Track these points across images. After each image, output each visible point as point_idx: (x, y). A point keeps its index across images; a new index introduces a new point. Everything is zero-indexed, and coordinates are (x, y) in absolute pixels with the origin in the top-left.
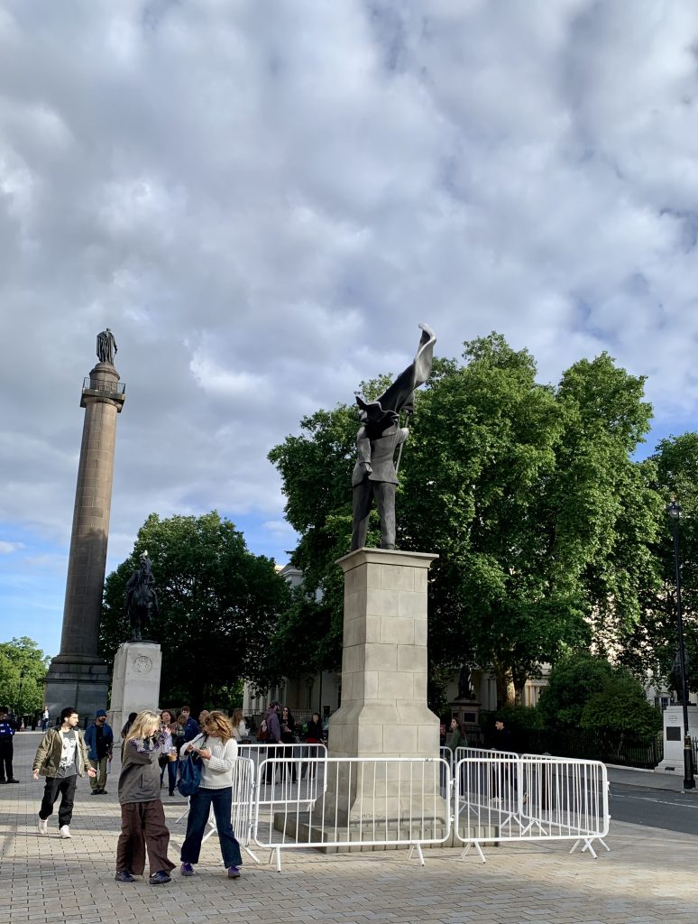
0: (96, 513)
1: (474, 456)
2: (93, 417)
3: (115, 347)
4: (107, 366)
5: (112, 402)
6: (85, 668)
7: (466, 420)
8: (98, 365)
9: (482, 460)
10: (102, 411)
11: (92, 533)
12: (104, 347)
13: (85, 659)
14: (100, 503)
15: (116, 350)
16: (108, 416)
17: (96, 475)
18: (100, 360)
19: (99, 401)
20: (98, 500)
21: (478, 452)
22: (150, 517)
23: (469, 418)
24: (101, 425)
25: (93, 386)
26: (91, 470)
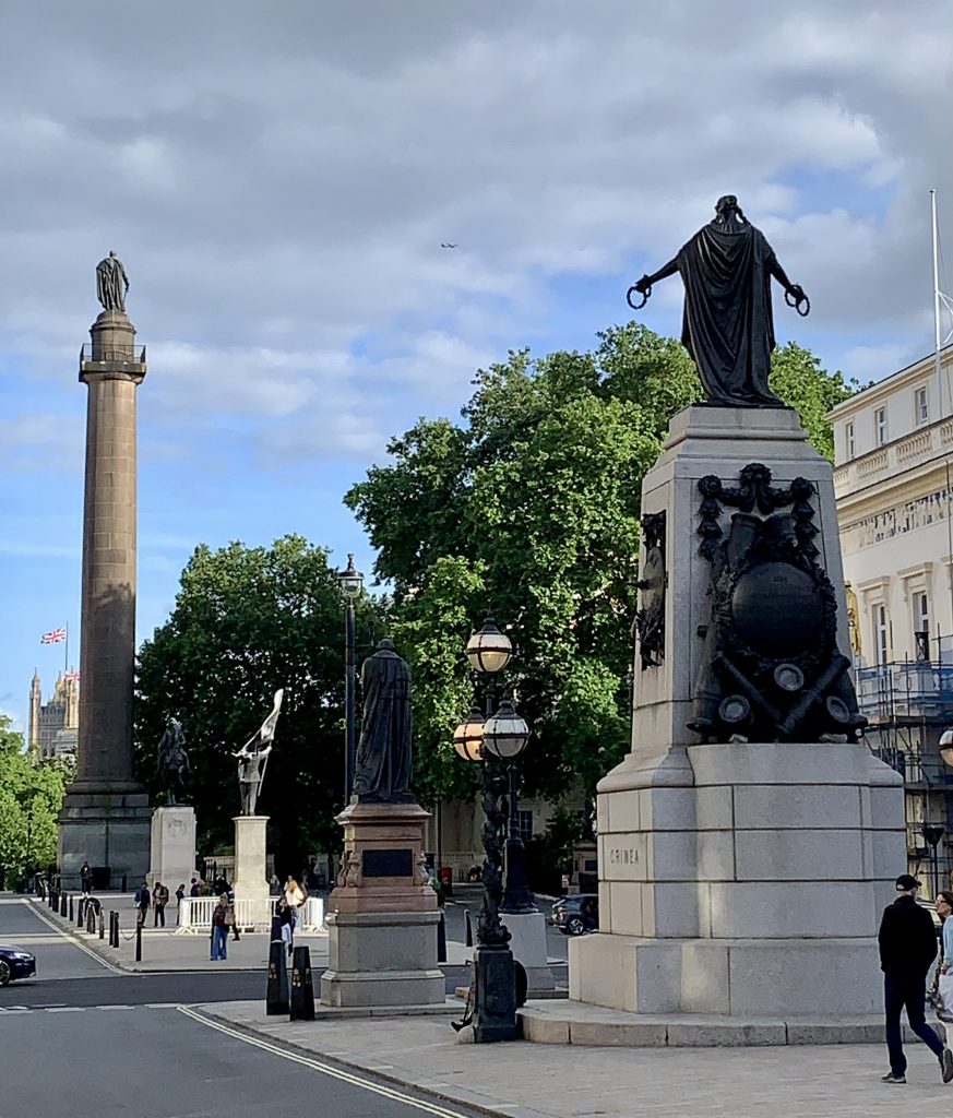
0: (116, 557)
1: (570, 537)
2: (100, 407)
3: (126, 280)
4: (114, 318)
5: (128, 377)
6: (116, 800)
7: (561, 489)
8: (101, 316)
9: (579, 542)
10: (114, 393)
11: (111, 591)
12: (109, 285)
13: (115, 786)
14: (121, 541)
15: (127, 284)
16: (123, 400)
17: (111, 498)
18: (105, 306)
19: (106, 379)
20: (117, 536)
21: (573, 532)
22: (197, 550)
23: (564, 485)
24: (114, 416)
25: (97, 355)
26: (103, 490)
